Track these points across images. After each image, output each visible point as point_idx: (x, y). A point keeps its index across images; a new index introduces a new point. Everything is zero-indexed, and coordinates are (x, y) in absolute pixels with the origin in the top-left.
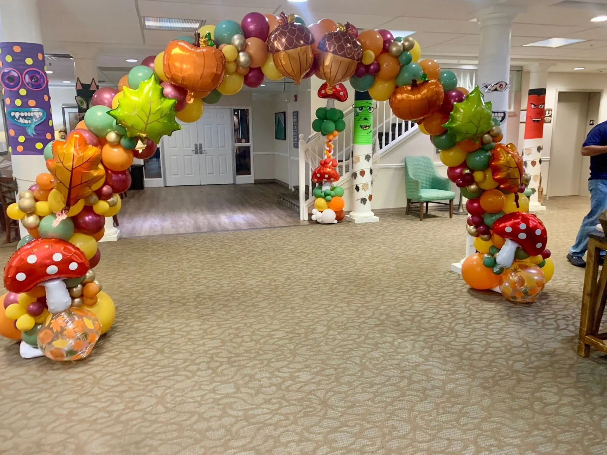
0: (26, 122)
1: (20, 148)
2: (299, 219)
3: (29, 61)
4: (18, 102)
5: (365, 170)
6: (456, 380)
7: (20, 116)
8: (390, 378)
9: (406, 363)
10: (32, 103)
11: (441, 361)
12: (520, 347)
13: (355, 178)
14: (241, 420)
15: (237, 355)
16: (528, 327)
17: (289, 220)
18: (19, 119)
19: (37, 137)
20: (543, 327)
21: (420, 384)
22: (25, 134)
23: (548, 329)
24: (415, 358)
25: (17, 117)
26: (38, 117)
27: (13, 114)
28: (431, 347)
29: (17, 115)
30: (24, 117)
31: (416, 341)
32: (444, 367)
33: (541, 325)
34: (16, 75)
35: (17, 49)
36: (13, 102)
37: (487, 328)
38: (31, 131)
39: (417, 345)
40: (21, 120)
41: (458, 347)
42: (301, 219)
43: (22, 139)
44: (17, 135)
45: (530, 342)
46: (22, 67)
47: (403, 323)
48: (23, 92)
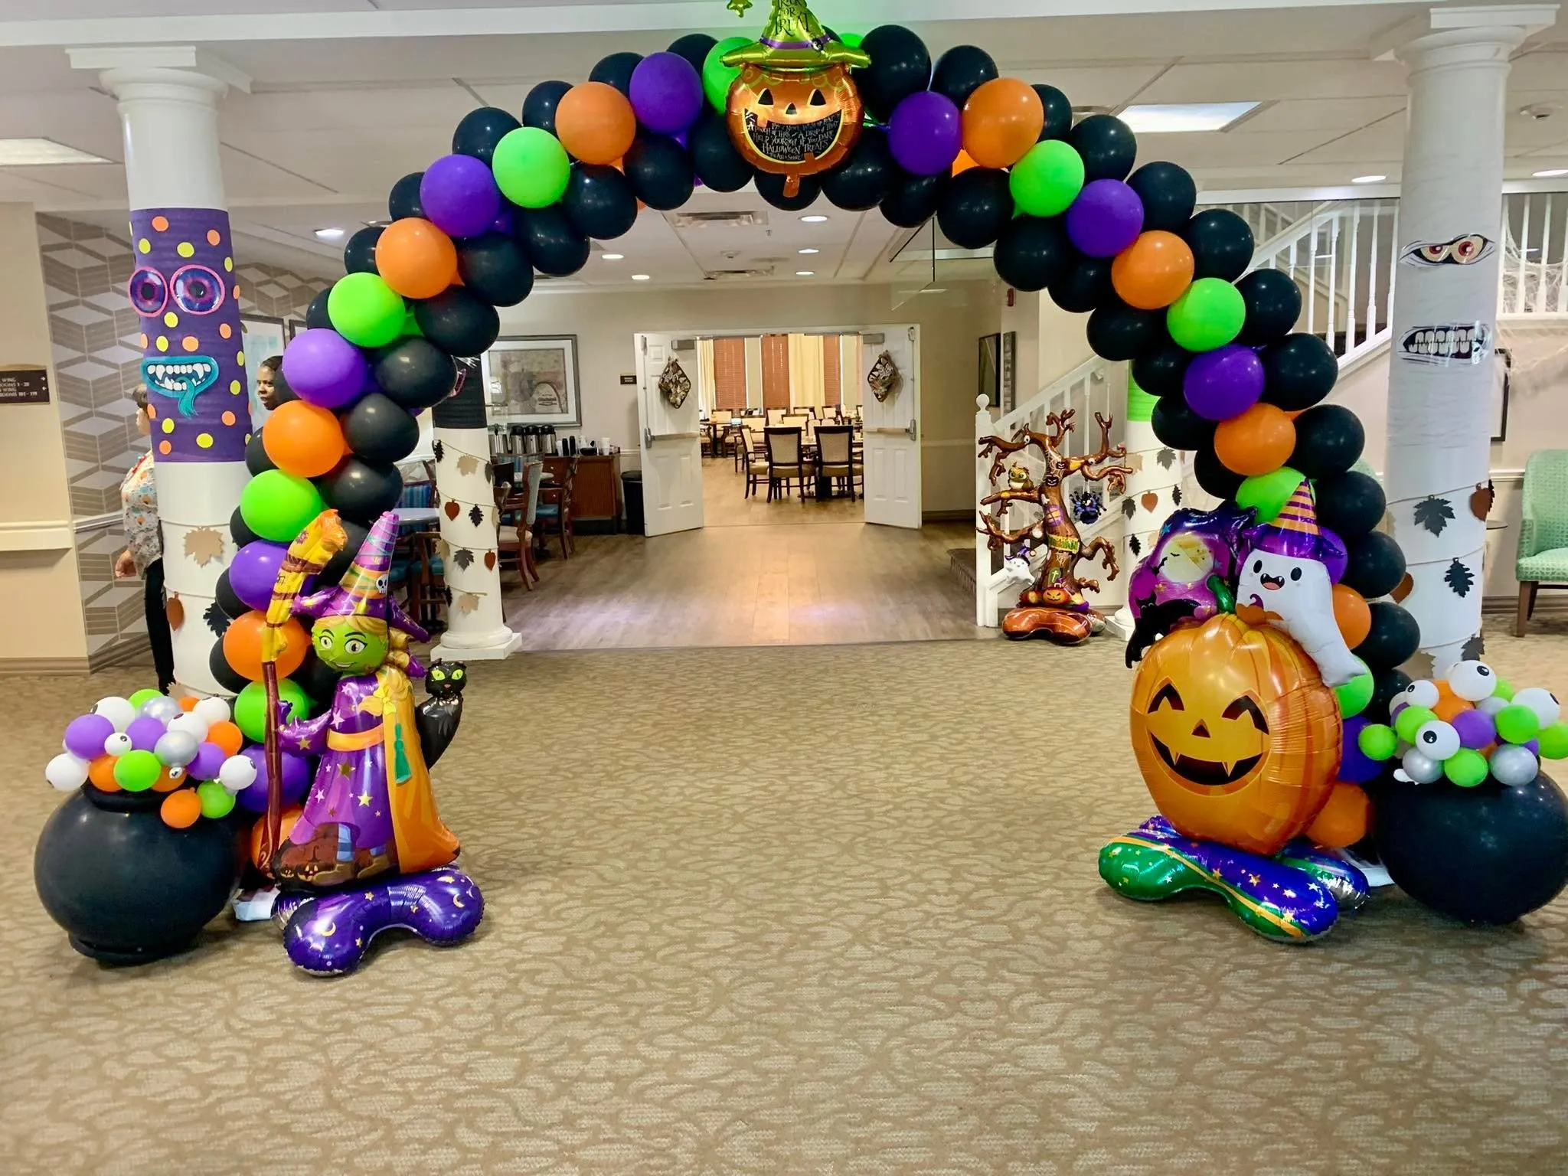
0: (178, 386)
1: (166, 447)
2: (975, 623)
3: (186, 250)
4: (162, 343)
5: (1158, 493)
6: (1127, 1141)
7: (165, 374)
8: (933, 1102)
9: (1007, 1068)
10: (191, 343)
11: (1116, 1076)
12: (1402, 1065)
13: (1130, 515)
14: (475, 1161)
15: (581, 983)
16: (1470, 1004)
17: (947, 623)
18: (162, 381)
19: (201, 421)
20: (1523, 1012)
21: (1008, 1137)
22: (174, 414)
23: (1537, 1020)
24: (1045, 1056)
25: (160, 377)
26: (201, 375)
27: (151, 370)
28: (1109, 1031)
29: (160, 371)
30: (174, 377)
31: (1080, 1003)
32: (1113, 1095)
33: (1519, 1002)
34: (158, 282)
35: (161, 224)
36: (152, 343)
37: (1328, 991)
38: (185, 407)
39: (1077, 1017)
40: (168, 384)
41: (1196, 1041)
42: (980, 622)
43: (168, 426)
44: (161, 416)
45: (1446, 1056)
46: (169, 264)
47: (1078, 945)
48: (171, 320)
